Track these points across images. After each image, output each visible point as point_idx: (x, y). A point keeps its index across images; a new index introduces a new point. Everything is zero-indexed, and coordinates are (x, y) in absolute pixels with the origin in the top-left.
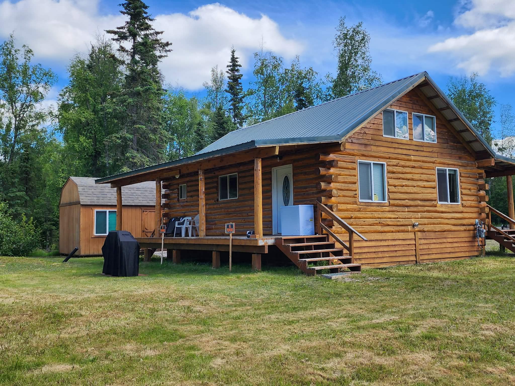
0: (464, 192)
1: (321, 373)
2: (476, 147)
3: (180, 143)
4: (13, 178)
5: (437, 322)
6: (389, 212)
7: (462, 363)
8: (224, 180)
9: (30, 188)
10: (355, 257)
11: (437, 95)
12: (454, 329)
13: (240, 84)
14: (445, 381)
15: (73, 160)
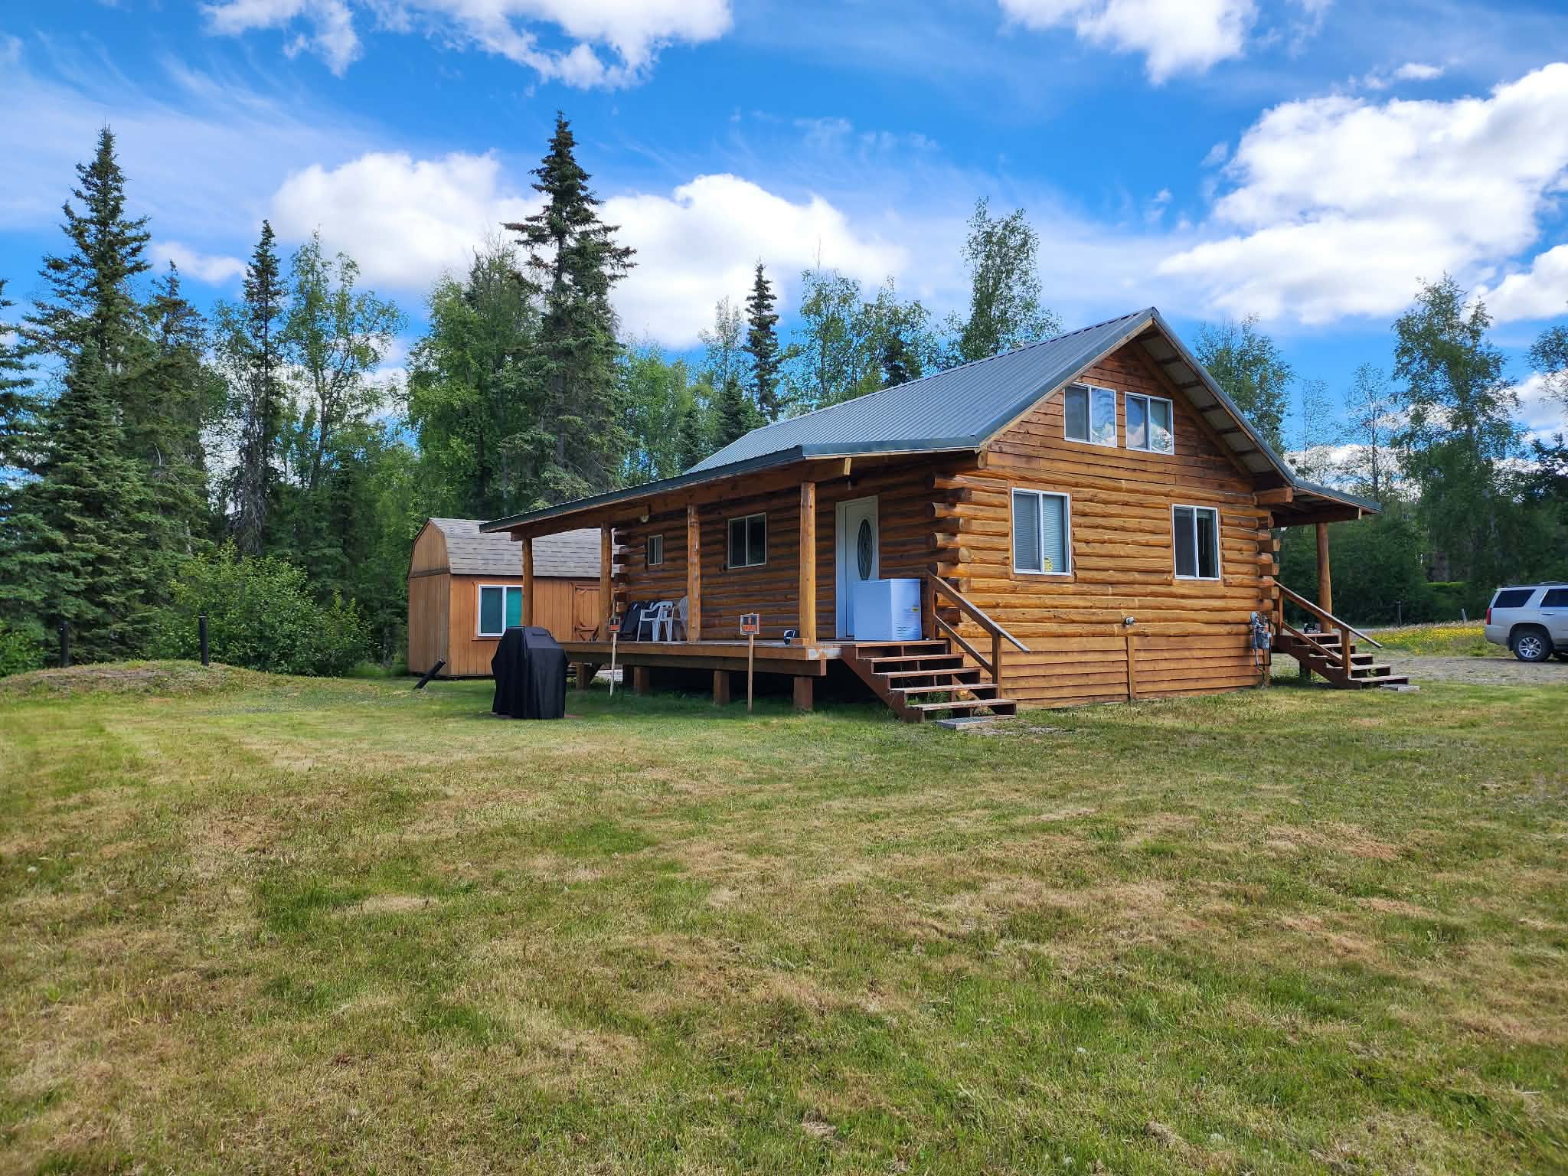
0: (1229, 555)
1: (935, 923)
2: (1256, 464)
3: (650, 453)
4: (317, 521)
5: (1177, 821)
6: (1075, 594)
7: (1230, 906)
8: (738, 528)
9: (352, 540)
10: (1004, 687)
11: (1177, 356)
12: (1211, 836)
13: (774, 334)
14: (1194, 943)
15: (436, 484)
